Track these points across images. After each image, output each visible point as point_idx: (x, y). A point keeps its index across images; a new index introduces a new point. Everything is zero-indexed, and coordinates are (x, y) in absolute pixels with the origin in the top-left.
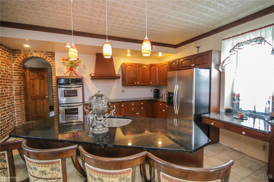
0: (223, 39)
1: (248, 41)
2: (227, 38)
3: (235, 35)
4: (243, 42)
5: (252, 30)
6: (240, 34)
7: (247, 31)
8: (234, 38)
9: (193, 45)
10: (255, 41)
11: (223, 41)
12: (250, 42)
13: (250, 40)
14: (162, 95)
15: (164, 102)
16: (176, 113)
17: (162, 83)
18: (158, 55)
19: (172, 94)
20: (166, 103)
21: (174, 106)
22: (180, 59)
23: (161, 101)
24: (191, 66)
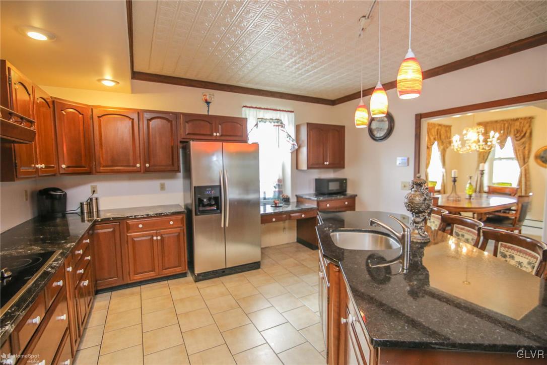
1: (271, 119)
3: (258, 107)
4: (266, 118)
5: (273, 108)
6: (263, 107)
7: (269, 108)
8: (257, 109)
9: (198, 94)
10: (276, 122)
11: (244, 108)
14: (82, 204)
15: (159, 214)
16: (222, 226)
17: (103, 167)
18: (100, 80)
19: (210, 189)
20: (167, 215)
21: (221, 212)
22: (182, 116)
23: (146, 216)
24: (212, 135)
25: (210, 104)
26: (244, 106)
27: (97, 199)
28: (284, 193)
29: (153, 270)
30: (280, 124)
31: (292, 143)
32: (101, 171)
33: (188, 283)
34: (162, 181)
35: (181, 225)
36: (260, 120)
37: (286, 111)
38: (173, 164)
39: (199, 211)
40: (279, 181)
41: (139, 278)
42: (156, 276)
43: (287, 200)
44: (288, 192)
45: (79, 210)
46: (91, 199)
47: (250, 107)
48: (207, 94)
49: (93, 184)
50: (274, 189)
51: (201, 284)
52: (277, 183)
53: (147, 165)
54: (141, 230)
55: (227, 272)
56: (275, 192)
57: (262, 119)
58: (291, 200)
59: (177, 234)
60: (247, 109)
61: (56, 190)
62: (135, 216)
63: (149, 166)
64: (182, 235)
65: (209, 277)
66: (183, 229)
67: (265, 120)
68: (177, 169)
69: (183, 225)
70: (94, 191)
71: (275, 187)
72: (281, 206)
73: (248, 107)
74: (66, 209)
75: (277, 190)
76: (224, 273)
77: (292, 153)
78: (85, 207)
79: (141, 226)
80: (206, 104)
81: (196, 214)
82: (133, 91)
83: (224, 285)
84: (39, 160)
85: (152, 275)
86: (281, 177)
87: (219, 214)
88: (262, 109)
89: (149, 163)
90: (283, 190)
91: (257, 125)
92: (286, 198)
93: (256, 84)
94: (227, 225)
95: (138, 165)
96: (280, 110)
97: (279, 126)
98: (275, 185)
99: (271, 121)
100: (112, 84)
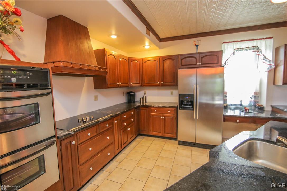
0: (224, 42)
1: (247, 48)
2: (227, 41)
3: (235, 41)
4: (242, 48)
5: (250, 39)
6: (240, 40)
7: (246, 39)
8: (234, 43)
10: (253, 49)
11: (223, 44)
12: (248, 49)
13: (248, 47)
14: (140, 98)
15: (164, 106)
16: (195, 118)
17: (146, 83)
18: (144, 46)
19: (188, 96)
20: (167, 107)
21: (193, 110)
22: (179, 56)
23: (158, 106)
24: (196, 64)
25: (198, 46)
26: (223, 43)
27: (145, 97)
28: (259, 103)
29: (160, 132)
30: (256, 50)
31: (269, 63)
32: (145, 85)
33: (175, 144)
34: (172, 91)
35: (174, 114)
36: (237, 50)
37: (263, 39)
38: (174, 82)
39: (181, 107)
40: (256, 93)
41: (155, 134)
42: (161, 135)
43: (261, 109)
44: (263, 102)
45: (139, 101)
46: (143, 97)
47: (228, 42)
48: (196, 41)
49: (145, 91)
50: (251, 99)
51: (180, 147)
52: (254, 95)
53: (162, 82)
54: (156, 112)
55: (196, 145)
56: (251, 101)
57: (239, 48)
58: (266, 109)
59: (172, 118)
60: (226, 44)
61: (131, 92)
62: (154, 106)
63: (163, 83)
64: (174, 118)
65: (186, 144)
66: (175, 116)
67: (241, 49)
68: (176, 84)
69: (175, 114)
70: (145, 94)
71: (251, 98)
72: (251, 112)
73: (226, 43)
74: (135, 99)
75: (253, 100)
76: (194, 145)
77: (269, 72)
78: (141, 100)
79: (156, 111)
80: (196, 46)
81: (179, 109)
82: (160, 48)
83: (191, 152)
84: (119, 81)
85: (160, 134)
86: (258, 90)
87: (193, 111)
88: (239, 41)
89: (163, 82)
90: (259, 100)
91: (234, 53)
92: (261, 107)
93: (232, 25)
94: (198, 118)
95: (158, 83)
96: (257, 39)
97: (255, 51)
98: (251, 96)
99: (247, 49)
100: (148, 47)
